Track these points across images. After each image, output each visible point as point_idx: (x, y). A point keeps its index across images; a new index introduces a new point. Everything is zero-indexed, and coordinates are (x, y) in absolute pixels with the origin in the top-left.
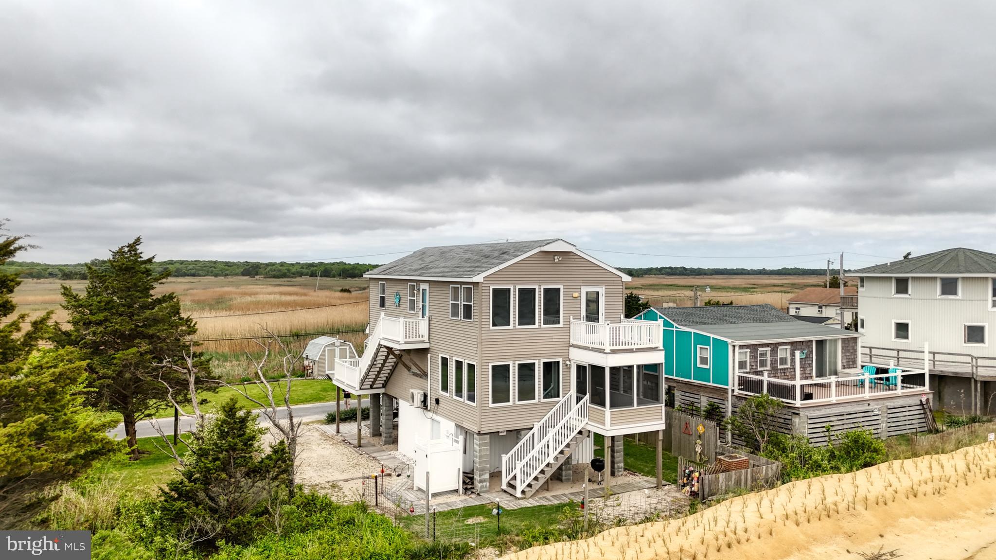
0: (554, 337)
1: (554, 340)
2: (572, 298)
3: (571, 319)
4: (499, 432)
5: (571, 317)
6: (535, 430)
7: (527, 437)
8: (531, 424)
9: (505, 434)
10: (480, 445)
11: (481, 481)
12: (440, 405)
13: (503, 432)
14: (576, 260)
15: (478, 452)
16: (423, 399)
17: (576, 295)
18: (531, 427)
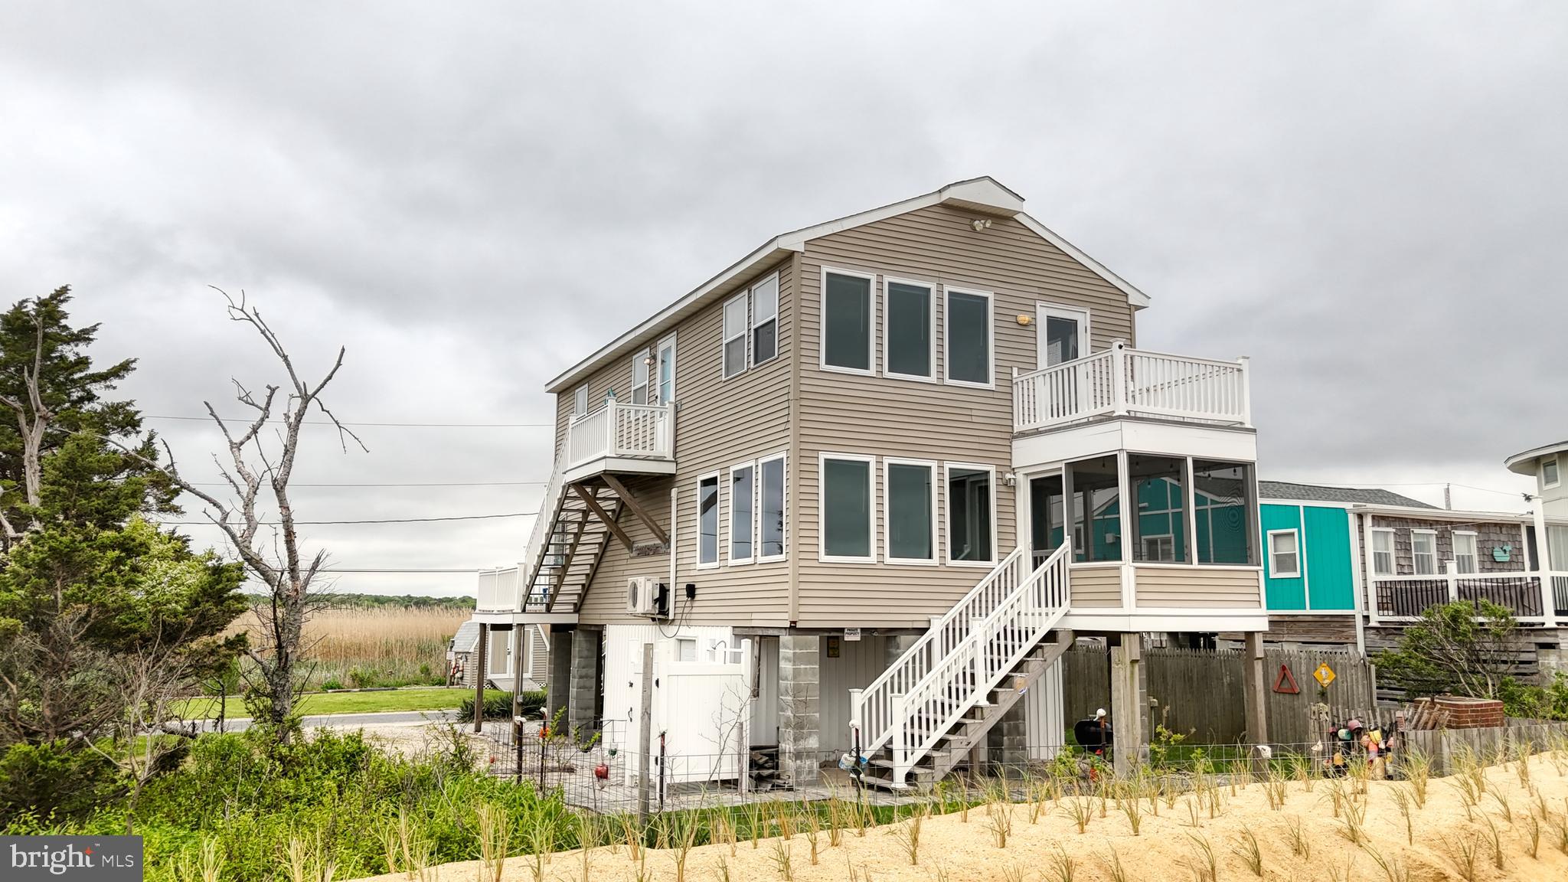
0: (974, 413)
1: (975, 419)
2: (1015, 326)
3: (1015, 375)
4: (842, 630)
5: (1015, 370)
6: (935, 632)
7: (914, 649)
8: (925, 618)
9: (858, 638)
10: (796, 659)
11: (798, 755)
12: (697, 598)
13: (853, 630)
14: (1023, 238)
15: (790, 677)
16: (657, 595)
17: (1024, 318)
18: (924, 625)
